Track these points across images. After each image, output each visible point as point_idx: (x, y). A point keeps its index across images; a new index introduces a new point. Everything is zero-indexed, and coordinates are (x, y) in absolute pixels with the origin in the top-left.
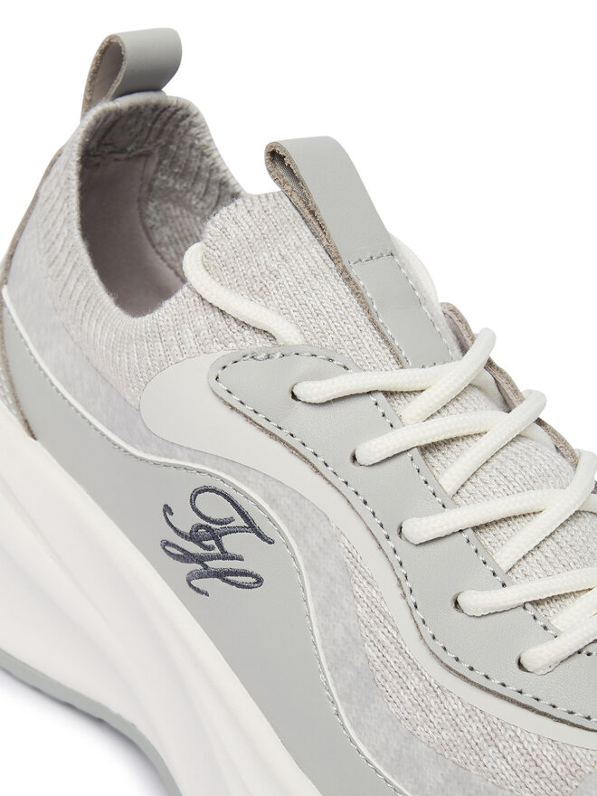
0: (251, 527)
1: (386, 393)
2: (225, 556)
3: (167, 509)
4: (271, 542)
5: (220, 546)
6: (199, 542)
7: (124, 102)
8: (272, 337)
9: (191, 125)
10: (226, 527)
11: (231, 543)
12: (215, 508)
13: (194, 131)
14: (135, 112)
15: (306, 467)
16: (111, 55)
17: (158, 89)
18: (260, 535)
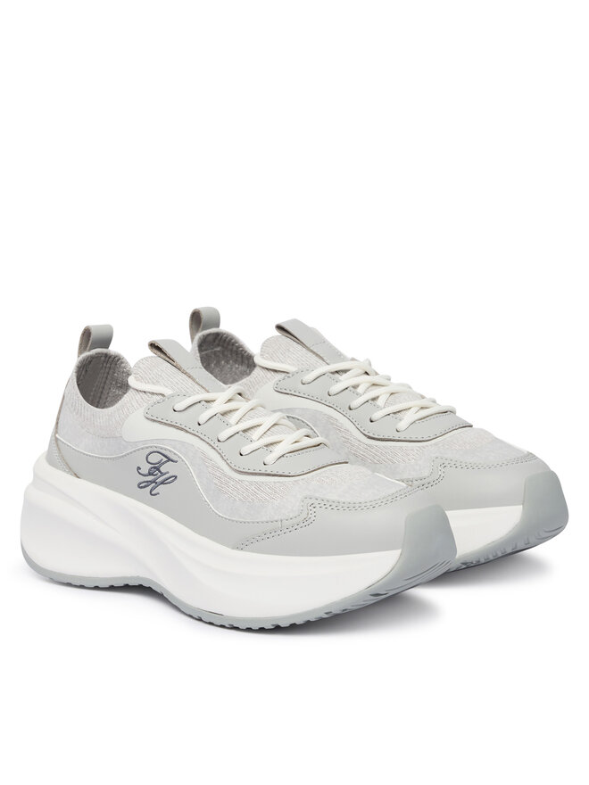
0: (169, 460)
1: (206, 401)
2: (162, 474)
3: (139, 468)
4: (176, 462)
5: (160, 471)
6: (152, 475)
7: (94, 352)
8: (163, 395)
9: (122, 363)
10: (161, 463)
11: (163, 469)
12: (155, 458)
13: (123, 365)
14: (98, 356)
15: (183, 432)
16: (87, 334)
17: (107, 347)
18: (172, 461)
